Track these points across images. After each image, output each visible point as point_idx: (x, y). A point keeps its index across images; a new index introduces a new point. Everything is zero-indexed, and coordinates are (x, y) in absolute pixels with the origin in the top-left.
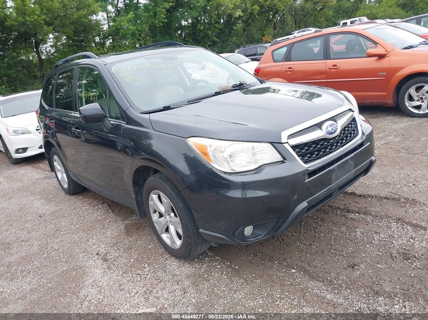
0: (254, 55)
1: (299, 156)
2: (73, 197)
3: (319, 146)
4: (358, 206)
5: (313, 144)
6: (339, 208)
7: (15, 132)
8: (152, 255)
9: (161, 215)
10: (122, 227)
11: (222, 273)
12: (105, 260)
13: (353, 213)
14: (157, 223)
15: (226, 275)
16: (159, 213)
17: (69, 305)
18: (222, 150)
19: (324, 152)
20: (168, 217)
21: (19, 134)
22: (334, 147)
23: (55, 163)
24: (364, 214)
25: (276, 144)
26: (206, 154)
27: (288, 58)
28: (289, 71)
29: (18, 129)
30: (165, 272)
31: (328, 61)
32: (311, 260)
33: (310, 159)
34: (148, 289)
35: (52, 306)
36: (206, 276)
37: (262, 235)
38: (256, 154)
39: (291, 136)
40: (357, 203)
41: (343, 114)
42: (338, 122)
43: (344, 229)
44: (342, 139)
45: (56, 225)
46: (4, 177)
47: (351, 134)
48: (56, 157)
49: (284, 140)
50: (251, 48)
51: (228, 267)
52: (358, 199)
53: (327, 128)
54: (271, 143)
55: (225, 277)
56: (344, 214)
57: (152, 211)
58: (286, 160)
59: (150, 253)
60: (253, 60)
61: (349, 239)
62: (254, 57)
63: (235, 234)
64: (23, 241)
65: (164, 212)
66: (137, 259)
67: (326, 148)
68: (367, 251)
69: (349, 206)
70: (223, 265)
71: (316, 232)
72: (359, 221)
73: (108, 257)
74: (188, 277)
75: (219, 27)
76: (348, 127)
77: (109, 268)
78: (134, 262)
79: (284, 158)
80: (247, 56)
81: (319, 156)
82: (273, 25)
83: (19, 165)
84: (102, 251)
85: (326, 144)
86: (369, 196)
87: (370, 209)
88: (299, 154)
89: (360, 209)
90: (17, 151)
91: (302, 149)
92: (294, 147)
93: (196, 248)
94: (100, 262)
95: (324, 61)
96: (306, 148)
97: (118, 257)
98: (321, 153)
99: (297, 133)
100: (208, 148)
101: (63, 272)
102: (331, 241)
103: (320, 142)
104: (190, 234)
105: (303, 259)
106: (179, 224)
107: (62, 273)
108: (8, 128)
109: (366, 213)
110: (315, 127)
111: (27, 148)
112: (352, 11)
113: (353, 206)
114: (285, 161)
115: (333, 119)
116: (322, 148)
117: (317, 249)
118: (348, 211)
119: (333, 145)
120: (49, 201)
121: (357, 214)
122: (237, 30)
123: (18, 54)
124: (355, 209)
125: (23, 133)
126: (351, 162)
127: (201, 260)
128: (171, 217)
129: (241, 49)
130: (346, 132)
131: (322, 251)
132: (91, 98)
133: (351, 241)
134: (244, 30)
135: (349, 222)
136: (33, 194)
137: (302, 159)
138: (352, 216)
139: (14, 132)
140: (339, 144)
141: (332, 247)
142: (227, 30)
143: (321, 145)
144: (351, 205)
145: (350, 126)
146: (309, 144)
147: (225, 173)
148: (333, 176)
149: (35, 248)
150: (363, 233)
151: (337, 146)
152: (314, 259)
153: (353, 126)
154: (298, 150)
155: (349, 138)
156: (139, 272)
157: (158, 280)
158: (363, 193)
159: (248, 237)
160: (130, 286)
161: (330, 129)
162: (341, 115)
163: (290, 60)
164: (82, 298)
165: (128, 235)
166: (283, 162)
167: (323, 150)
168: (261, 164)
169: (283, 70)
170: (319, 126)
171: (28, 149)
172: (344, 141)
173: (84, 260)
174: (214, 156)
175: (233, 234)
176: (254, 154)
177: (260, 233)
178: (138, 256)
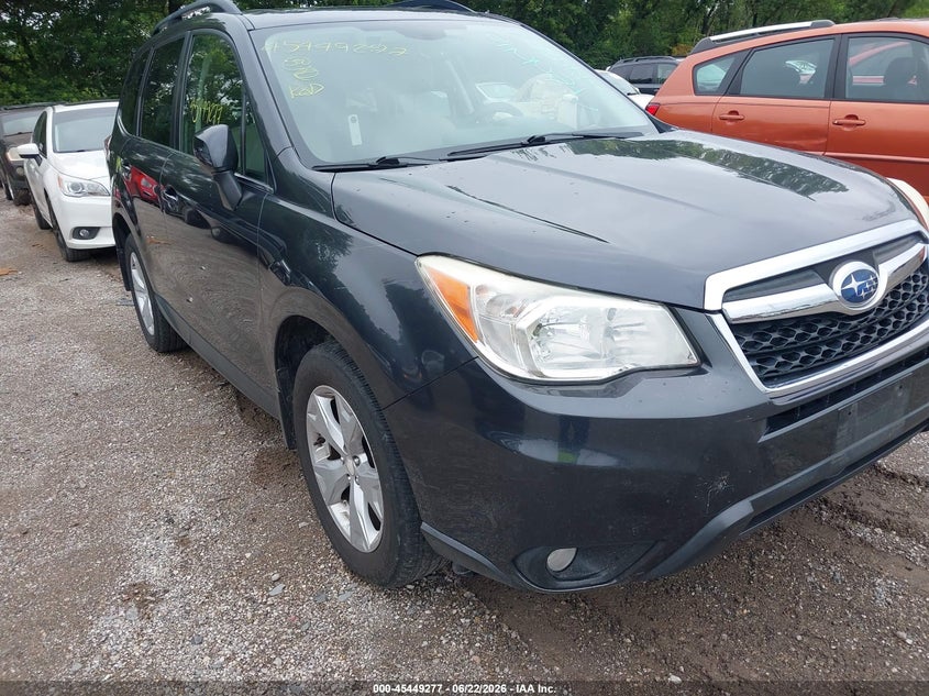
0: (649, 81)
1: (749, 357)
2: (163, 359)
3: (814, 334)
4: (885, 506)
5: (796, 326)
6: (826, 502)
7: (75, 187)
8: (300, 549)
9: (335, 455)
10: (251, 455)
11: (471, 644)
12: (183, 542)
13: (866, 524)
14: (322, 472)
15: (479, 653)
16: (332, 448)
17: (57, 655)
18: (517, 304)
19: (826, 354)
20: (350, 463)
21: (85, 195)
22: (857, 343)
23: (134, 272)
24: (899, 534)
25: (686, 312)
26: (464, 313)
27: (732, 87)
28: (731, 120)
29: (82, 181)
30: (322, 607)
31: (836, 104)
32: (732, 654)
33: (783, 370)
34: (263, 651)
35: (12, 652)
36: (425, 643)
37: (599, 575)
38: (618, 334)
39: (733, 294)
40: (881, 494)
41: (895, 244)
42: (881, 267)
43: (837, 568)
44: (884, 322)
45: (102, 422)
46: (39, 287)
47: (910, 307)
48: (134, 258)
49: (712, 301)
50: (643, 66)
51: (490, 628)
52: (885, 484)
53: (847, 281)
54: (671, 307)
55: (476, 658)
56: (840, 521)
57: (311, 439)
58: (710, 365)
59: (296, 544)
60: (643, 91)
61: (850, 606)
62: (647, 84)
63: (520, 562)
64: (15, 451)
65: (341, 447)
66: (261, 555)
67: (833, 342)
68: (905, 656)
69: (857, 501)
70: (477, 620)
71: (753, 565)
72: (885, 555)
73: (193, 536)
74: (377, 637)
75: (576, 12)
76: (906, 286)
77: (185, 567)
78: (251, 559)
79: (703, 358)
80: (632, 82)
81: (810, 365)
82: (701, 21)
83: (80, 264)
84: (184, 512)
85: (835, 329)
86: (917, 480)
87: (919, 520)
88: (752, 351)
89: (888, 515)
90: (77, 232)
91: (763, 336)
92: (738, 328)
93: (416, 561)
94: (168, 543)
95: (827, 103)
96: (775, 335)
97: (215, 540)
98: (819, 357)
99: (755, 287)
100: (473, 295)
101: (72, 555)
102: (797, 603)
103: (820, 321)
104: (401, 521)
105: (707, 644)
106: (376, 487)
107: (69, 559)
108: (62, 176)
109: (907, 531)
110: (810, 272)
111: (98, 228)
112: (894, 7)
113: (868, 503)
114: (704, 366)
115: (868, 255)
116: (823, 343)
117: (754, 620)
118: (854, 518)
119: (854, 336)
120: (108, 358)
121: (878, 530)
122: (616, 24)
123: (133, 22)
124: (873, 511)
125: (91, 194)
126: (900, 394)
127: (423, 590)
128: (357, 465)
129: (620, 64)
130: (900, 301)
131: (769, 632)
132: (209, 115)
133: (859, 613)
134: (634, 25)
135: (855, 551)
136: (82, 338)
137: (757, 370)
138: (864, 532)
139: (73, 188)
140: (874, 335)
141: (798, 623)
142: (593, 21)
143: (822, 332)
144: (862, 498)
145: (912, 283)
146: (786, 325)
147: (513, 378)
148: (843, 431)
149: (35, 476)
150: (895, 596)
151: (866, 339)
152: (742, 653)
153: (920, 283)
154: (749, 339)
155: (904, 320)
156: (255, 593)
157: (297, 627)
158: (901, 469)
159: (556, 576)
160: (219, 632)
161: (854, 284)
162: (888, 247)
163: (737, 94)
164: (91, 642)
165: (257, 481)
166: (697, 370)
167: (825, 348)
168: (630, 367)
169: (717, 115)
170: (823, 271)
171: (101, 231)
172: (890, 328)
173: (135, 531)
174: (487, 323)
175: (514, 561)
176: (610, 332)
177: (594, 569)
178: (266, 546)
